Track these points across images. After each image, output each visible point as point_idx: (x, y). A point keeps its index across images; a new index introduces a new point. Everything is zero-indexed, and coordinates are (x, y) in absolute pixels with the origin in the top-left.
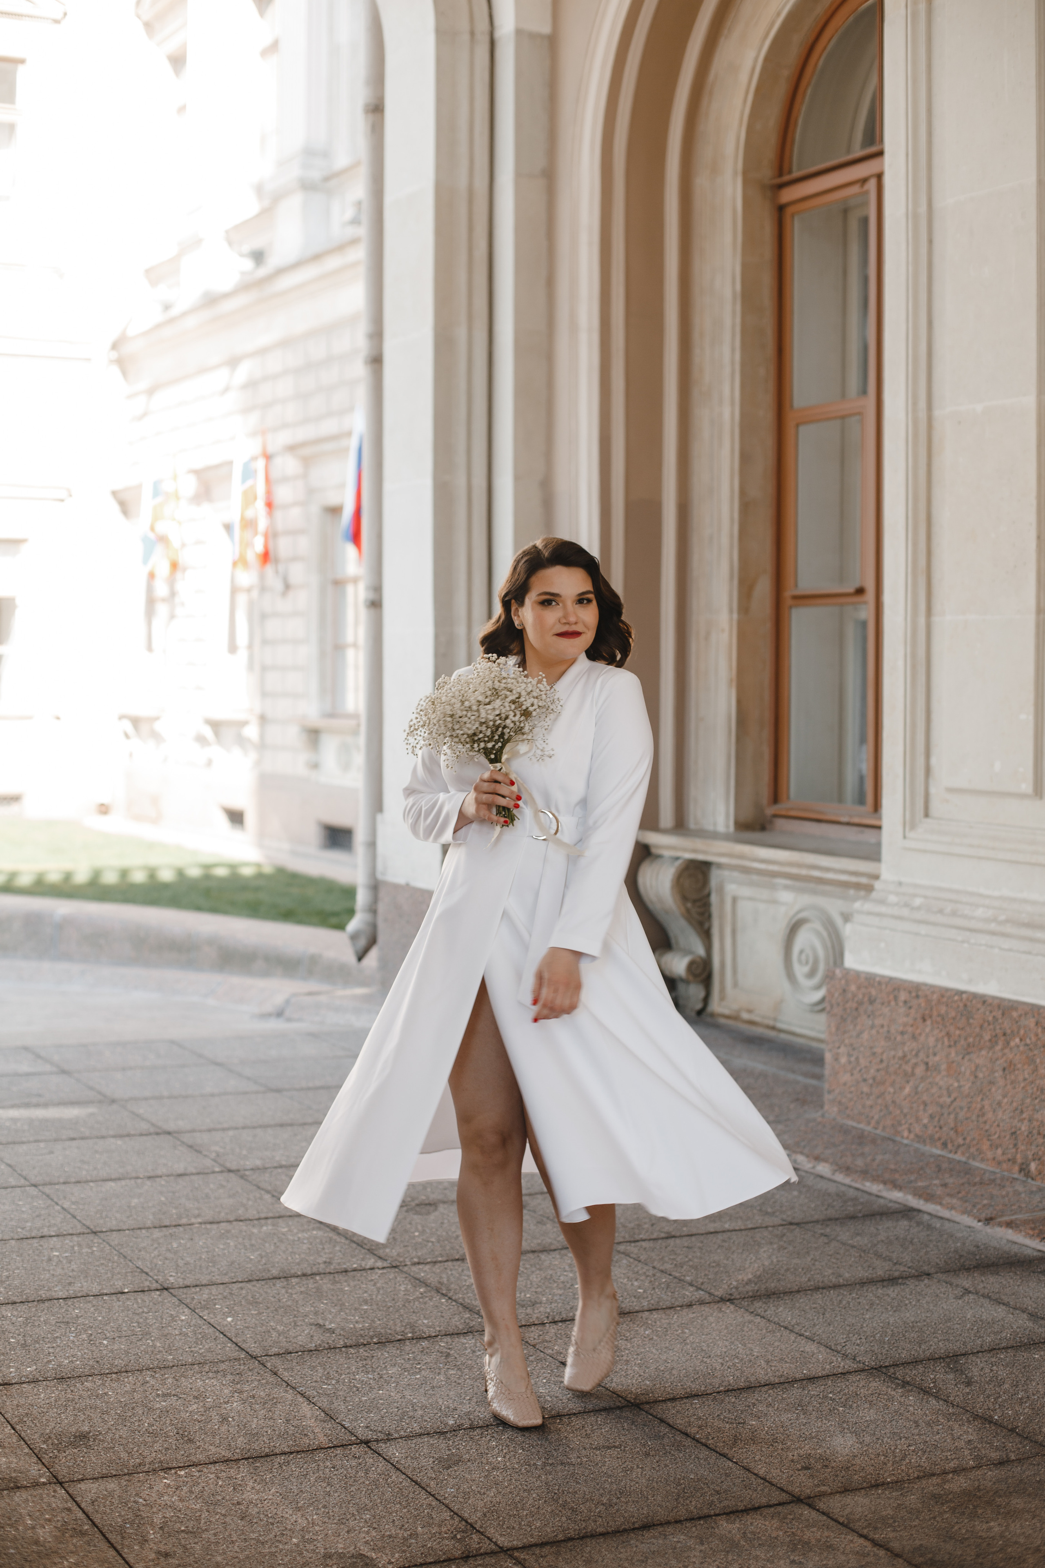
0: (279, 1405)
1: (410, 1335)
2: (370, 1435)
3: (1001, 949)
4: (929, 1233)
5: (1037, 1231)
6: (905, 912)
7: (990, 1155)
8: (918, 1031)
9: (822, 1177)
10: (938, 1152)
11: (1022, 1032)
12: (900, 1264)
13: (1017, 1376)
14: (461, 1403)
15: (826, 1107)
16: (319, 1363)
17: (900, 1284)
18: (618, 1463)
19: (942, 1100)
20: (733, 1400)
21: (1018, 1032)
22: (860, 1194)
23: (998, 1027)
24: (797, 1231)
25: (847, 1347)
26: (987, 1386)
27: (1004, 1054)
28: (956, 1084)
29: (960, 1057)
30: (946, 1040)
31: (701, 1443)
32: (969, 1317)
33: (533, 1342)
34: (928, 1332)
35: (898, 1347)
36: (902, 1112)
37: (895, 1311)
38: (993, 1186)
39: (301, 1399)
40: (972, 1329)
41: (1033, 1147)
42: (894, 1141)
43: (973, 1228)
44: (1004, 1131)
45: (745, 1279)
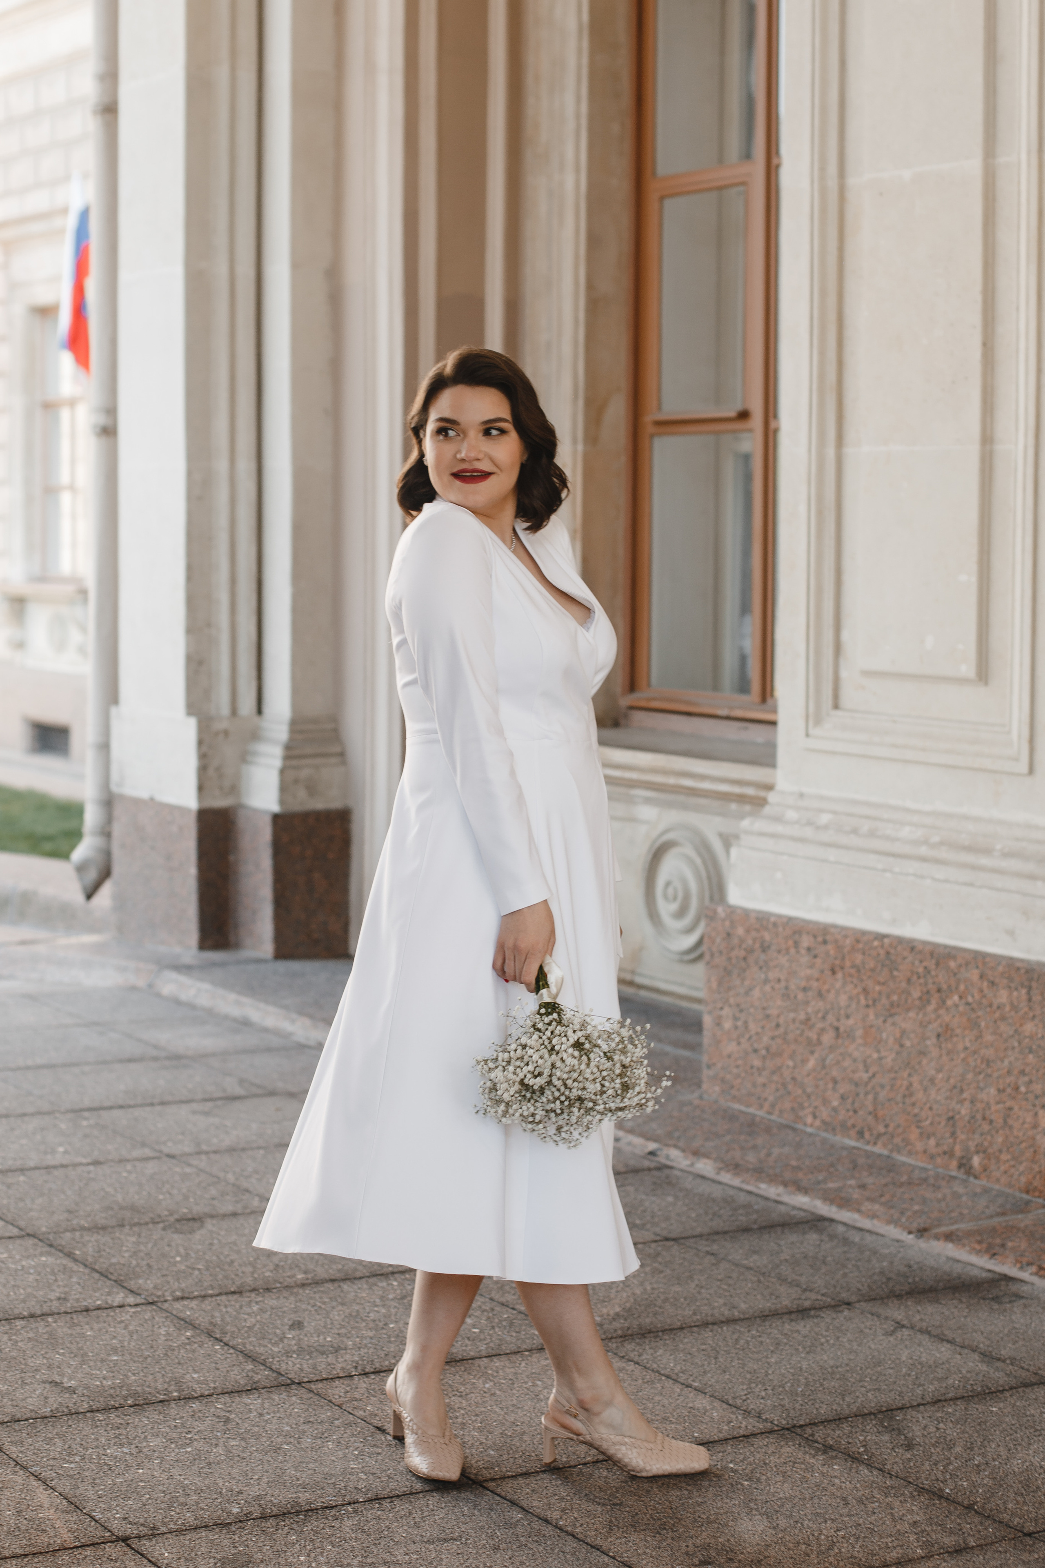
0: (6, 1492)
1: (175, 1394)
2: (129, 1530)
3: (934, 879)
4: (846, 1249)
5: (984, 1246)
6: (808, 832)
7: (919, 1146)
8: (826, 987)
9: (703, 1177)
10: (852, 1143)
11: (962, 987)
12: (811, 1291)
13: (971, 1436)
14: (248, 1484)
15: (705, 1086)
16: (57, 1434)
17: (813, 1317)
18: (459, 1561)
19: (856, 1076)
20: (605, 1474)
21: (957, 988)
22: (753, 1199)
23: (930, 981)
24: (675, 1249)
25: (749, 1401)
26: (933, 1450)
27: (938, 1016)
28: (875, 1056)
29: (882, 1019)
30: (862, 998)
31: (566, 1532)
32: (904, 1358)
33: (338, 1401)
34: (852, 1380)
35: (814, 1400)
36: (804, 1091)
37: (808, 1353)
38: (924, 1186)
39: (35, 1483)
40: (909, 1375)
41: (977, 1136)
42: (794, 1129)
43: (902, 1241)
44: (939, 1115)
45: (612, 1312)
